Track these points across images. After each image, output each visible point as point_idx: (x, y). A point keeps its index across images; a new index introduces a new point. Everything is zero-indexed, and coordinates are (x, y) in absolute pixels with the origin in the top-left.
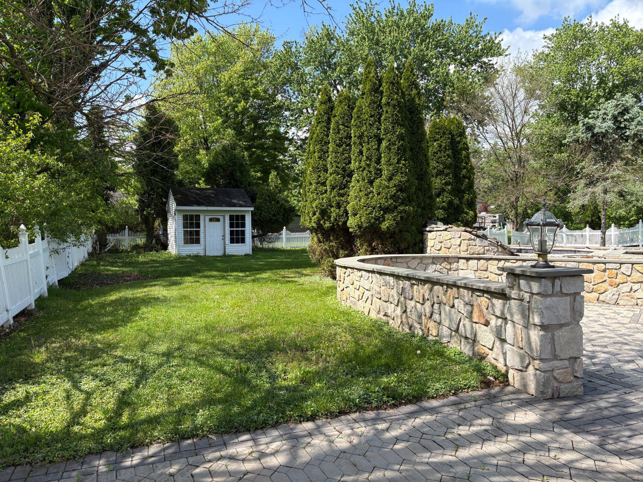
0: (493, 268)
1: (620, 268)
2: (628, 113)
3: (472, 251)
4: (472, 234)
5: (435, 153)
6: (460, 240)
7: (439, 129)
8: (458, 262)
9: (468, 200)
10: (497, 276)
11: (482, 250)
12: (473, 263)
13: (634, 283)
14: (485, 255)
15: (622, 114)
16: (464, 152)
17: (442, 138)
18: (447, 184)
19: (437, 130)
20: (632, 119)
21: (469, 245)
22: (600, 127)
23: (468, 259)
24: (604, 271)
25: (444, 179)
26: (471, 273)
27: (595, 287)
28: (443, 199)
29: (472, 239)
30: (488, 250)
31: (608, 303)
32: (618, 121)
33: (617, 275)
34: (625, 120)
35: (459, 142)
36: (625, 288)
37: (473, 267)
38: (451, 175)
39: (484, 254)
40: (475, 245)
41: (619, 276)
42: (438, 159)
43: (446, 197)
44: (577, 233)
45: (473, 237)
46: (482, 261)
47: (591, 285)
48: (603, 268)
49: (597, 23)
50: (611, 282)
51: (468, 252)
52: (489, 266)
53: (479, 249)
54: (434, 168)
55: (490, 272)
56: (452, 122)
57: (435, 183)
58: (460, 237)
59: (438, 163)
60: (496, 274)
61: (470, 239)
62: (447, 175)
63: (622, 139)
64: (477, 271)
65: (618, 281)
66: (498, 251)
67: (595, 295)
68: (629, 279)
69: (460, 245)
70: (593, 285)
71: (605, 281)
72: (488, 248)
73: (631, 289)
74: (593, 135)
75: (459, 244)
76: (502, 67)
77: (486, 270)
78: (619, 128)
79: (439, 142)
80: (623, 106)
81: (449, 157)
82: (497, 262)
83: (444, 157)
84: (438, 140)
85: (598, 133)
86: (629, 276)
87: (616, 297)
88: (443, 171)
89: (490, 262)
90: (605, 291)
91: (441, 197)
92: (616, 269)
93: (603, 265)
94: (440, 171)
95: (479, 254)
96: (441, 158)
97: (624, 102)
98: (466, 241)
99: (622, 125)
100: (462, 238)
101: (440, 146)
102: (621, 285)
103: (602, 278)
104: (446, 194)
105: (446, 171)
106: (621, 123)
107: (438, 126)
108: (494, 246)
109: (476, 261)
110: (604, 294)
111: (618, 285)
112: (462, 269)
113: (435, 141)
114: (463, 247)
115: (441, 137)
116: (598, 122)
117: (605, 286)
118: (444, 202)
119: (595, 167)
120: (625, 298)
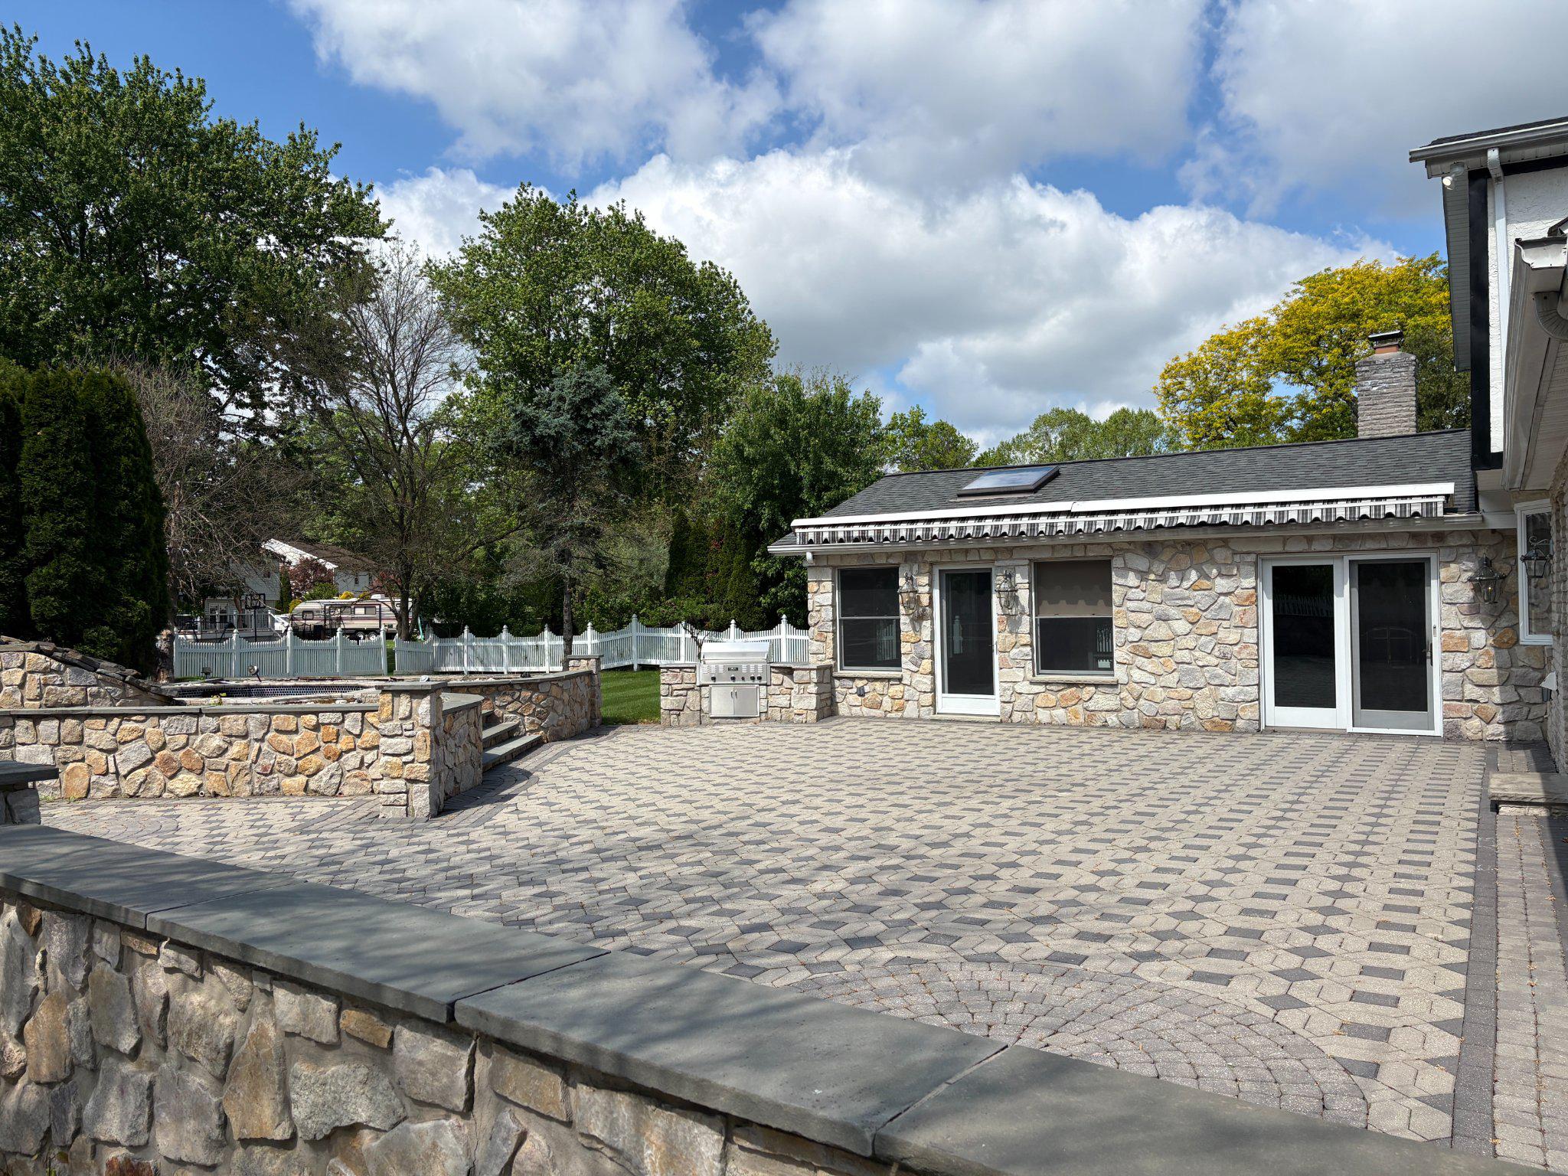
0: (94, 736)
1: (343, 721)
2: (600, 402)
3: (52, 698)
4: (56, 659)
5: (38, 455)
6: (22, 672)
7: (53, 397)
8: (13, 727)
9: (132, 574)
10: (104, 755)
11: (81, 696)
12: (48, 727)
13: (366, 749)
14: (88, 707)
15: (588, 402)
16: (125, 460)
17: (61, 421)
18: (69, 533)
19: (48, 401)
20: (605, 416)
21: (46, 685)
22: (547, 425)
23: (36, 719)
24: (316, 728)
25: (63, 521)
26: (43, 752)
27: (300, 762)
28: (57, 569)
29: (52, 671)
30: (95, 696)
31: (323, 795)
32: (582, 416)
33: (338, 735)
34: (595, 416)
35: (112, 435)
36: (351, 761)
37: (49, 738)
38: (84, 512)
39: (85, 704)
40: (62, 685)
41: (344, 738)
42: (47, 470)
43: (68, 565)
44: (528, 642)
45: (55, 664)
46: (70, 723)
47: (293, 759)
48: (314, 723)
49: (585, 208)
50: (328, 751)
51: (43, 702)
52: (87, 731)
53: (71, 692)
54: (36, 493)
55: (90, 746)
56: (97, 383)
57: (38, 529)
58: (22, 666)
59: (48, 480)
60: (101, 750)
61: (46, 671)
62: (72, 511)
63: (591, 452)
64: (59, 745)
65: (341, 746)
66: (124, 696)
67: (301, 779)
68: (359, 742)
69: (22, 686)
70: (297, 759)
71: (318, 749)
72: (95, 689)
73: (362, 762)
74: (535, 441)
75: (18, 682)
76: (384, 265)
77: (80, 743)
78: (583, 430)
79: (51, 430)
80: (589, 387)
81: (76, 469)
82: (104, 721)
83: (64, 466)
84: (48, 424)
85: (542, 436)
86: (359, 736)
87: (336, 780)
88: (60, 502)
89: (88, 722)
90: (318, 771)
91: (53, 564)
92: (336, 724)
93: (313, 717)
94: (53, 501)
95: (72, 705)
96: (55, 468)
97: (592, 380)
98: (37, 676)
99: (589, 426)
100: (27, 668)
101: (54, 440)
102: (345, 756)
103: (312, 744)
104: (67, 558)
105: (69, 502)
106: (587, 420)
107: (50, 390)
108: (112, 685)
109: (55, 723)
110: (316, 777)
111: (340, 756)
112: (23, 744)
113: (41, 425)
114: (32, 690)
115: (57, 418)
116: (544, 415)
117: (317, 759)
118: (61, 577)
119: (541, 506)
120: (352, 780)
